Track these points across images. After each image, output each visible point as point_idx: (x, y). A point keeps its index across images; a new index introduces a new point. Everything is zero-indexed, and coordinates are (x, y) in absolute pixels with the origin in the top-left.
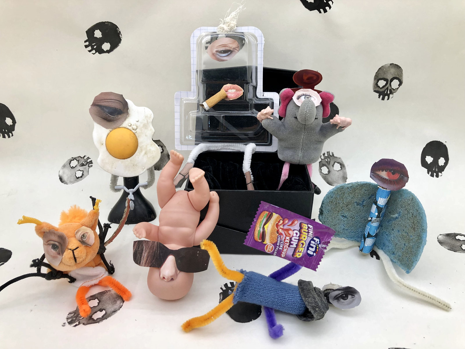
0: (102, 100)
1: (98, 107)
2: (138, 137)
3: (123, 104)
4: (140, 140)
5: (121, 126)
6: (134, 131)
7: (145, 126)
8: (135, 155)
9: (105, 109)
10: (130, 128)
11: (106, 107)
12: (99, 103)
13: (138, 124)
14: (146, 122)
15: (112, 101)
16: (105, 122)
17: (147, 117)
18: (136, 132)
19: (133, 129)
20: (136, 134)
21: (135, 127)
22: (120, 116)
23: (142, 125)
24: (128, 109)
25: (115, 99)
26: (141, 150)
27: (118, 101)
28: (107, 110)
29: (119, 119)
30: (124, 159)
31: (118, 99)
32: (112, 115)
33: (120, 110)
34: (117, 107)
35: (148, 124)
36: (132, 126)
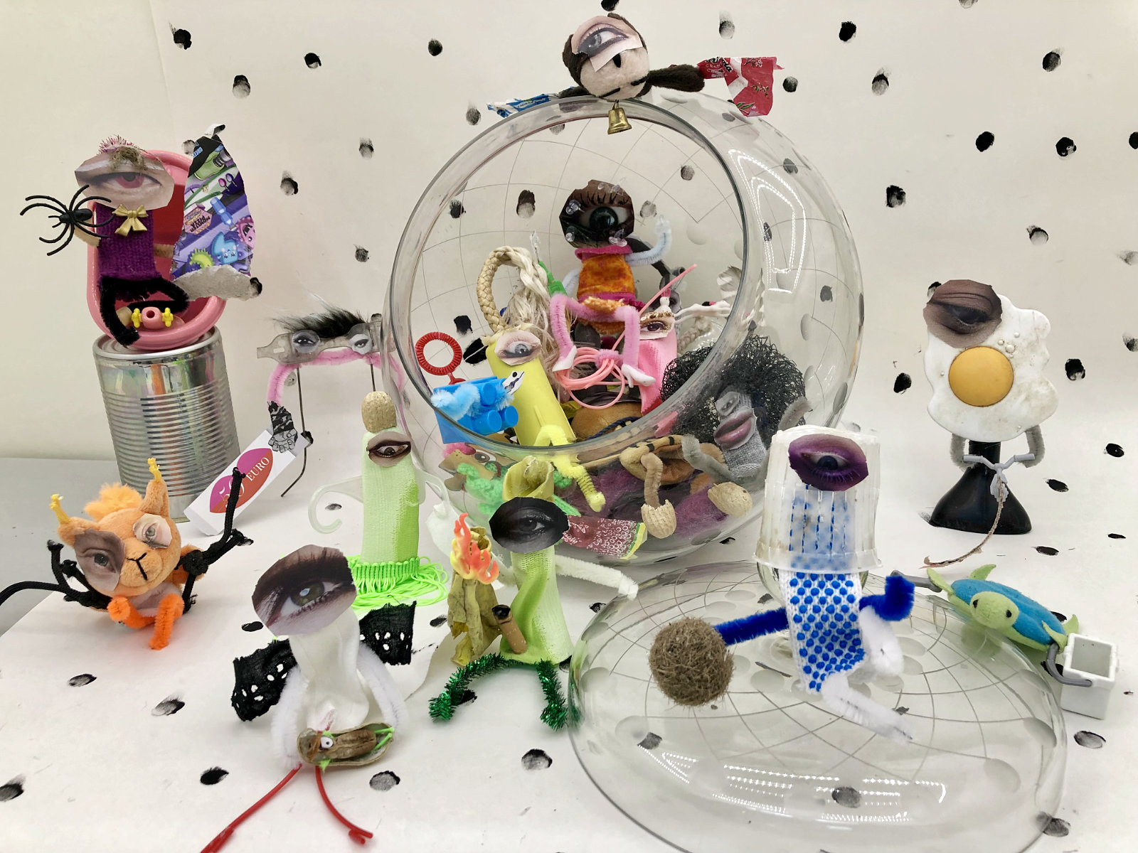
0: (950, 294)
1: (941, 308)
2: (1014, 367)
3: (991, 304)
4: (1018, 373)
5: (983, 344)
6: (1007, 355)
7: (1032, 346)
8: (1005, 399)
9: (954, 311)
10: (1000, 348)
11: (956, 307)
12: (943, 300)
13: (1018, 341)
14: (1034, 338)
15: (969, 296)
16: (952, 336)
17: (1039, 329)
18: (1011, 356)
19: (1007, 351)
20: (1012, 360)
21: (1010, 347)
22: (983, 325)
23: (1025, 344)
24: (1001, 312)
25: (975, 292)
26: (1020, 393)
27: (982, 296)
28: (958, 313)
29: (982, 329)
30: (983, 406)
31: (982, 294)
32: (966, 323)
33: (985, 313)
34: (978, 308)
35: (1038, 343)
36: (1005, 345)
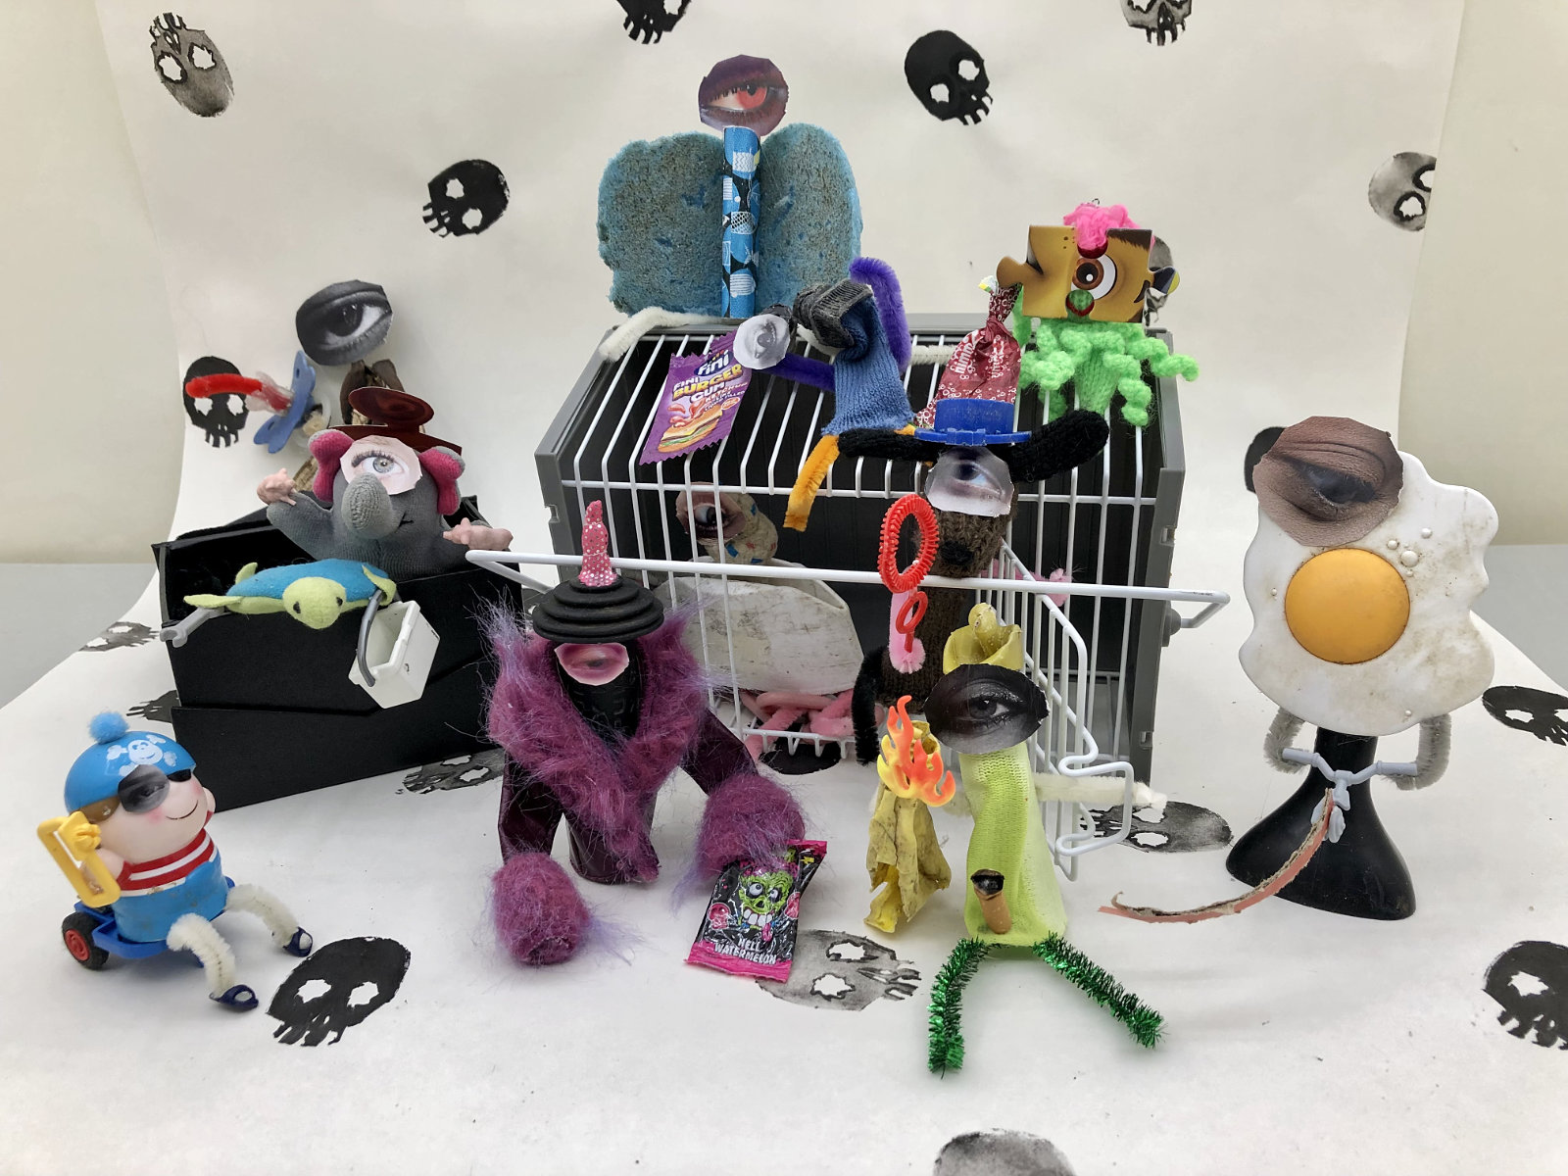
0: (1309, 442)
1: (1287, 466)
2: (1412, 594)
3: (1384, 468)
4: (1418, 607)
5: (1358, 544)
6: (1402, 569)
7: (1454, 559)
8: (1385, 656)
9: (1311, 474)
10: (1390, 555)
11: (1318, 469)
12: (1295, 452)
13: (1427, 546)
14: (1460, 543)
15: (1345, 449)
16: (1302, 523)
17: (1472, 526)
18: (1409, 573)
19: (1402, 563)
20: (1409, 581)
21: (1410, 554)
22: (1361, 508)
23: (1440, 553)
24: (1400, 485)
25: (1357, 443)
26: (1417, 645)
27: (1368, 452)
28: (1318, 481)
29: (1359, 515)
30: (1341, 663)
31: (1368, 448)
32: (1333, 501)
33: (1368, 484)
34: (1357, 474)
35: (1468, 553)
36: (1401, 550)
